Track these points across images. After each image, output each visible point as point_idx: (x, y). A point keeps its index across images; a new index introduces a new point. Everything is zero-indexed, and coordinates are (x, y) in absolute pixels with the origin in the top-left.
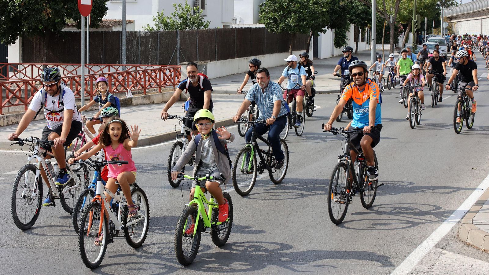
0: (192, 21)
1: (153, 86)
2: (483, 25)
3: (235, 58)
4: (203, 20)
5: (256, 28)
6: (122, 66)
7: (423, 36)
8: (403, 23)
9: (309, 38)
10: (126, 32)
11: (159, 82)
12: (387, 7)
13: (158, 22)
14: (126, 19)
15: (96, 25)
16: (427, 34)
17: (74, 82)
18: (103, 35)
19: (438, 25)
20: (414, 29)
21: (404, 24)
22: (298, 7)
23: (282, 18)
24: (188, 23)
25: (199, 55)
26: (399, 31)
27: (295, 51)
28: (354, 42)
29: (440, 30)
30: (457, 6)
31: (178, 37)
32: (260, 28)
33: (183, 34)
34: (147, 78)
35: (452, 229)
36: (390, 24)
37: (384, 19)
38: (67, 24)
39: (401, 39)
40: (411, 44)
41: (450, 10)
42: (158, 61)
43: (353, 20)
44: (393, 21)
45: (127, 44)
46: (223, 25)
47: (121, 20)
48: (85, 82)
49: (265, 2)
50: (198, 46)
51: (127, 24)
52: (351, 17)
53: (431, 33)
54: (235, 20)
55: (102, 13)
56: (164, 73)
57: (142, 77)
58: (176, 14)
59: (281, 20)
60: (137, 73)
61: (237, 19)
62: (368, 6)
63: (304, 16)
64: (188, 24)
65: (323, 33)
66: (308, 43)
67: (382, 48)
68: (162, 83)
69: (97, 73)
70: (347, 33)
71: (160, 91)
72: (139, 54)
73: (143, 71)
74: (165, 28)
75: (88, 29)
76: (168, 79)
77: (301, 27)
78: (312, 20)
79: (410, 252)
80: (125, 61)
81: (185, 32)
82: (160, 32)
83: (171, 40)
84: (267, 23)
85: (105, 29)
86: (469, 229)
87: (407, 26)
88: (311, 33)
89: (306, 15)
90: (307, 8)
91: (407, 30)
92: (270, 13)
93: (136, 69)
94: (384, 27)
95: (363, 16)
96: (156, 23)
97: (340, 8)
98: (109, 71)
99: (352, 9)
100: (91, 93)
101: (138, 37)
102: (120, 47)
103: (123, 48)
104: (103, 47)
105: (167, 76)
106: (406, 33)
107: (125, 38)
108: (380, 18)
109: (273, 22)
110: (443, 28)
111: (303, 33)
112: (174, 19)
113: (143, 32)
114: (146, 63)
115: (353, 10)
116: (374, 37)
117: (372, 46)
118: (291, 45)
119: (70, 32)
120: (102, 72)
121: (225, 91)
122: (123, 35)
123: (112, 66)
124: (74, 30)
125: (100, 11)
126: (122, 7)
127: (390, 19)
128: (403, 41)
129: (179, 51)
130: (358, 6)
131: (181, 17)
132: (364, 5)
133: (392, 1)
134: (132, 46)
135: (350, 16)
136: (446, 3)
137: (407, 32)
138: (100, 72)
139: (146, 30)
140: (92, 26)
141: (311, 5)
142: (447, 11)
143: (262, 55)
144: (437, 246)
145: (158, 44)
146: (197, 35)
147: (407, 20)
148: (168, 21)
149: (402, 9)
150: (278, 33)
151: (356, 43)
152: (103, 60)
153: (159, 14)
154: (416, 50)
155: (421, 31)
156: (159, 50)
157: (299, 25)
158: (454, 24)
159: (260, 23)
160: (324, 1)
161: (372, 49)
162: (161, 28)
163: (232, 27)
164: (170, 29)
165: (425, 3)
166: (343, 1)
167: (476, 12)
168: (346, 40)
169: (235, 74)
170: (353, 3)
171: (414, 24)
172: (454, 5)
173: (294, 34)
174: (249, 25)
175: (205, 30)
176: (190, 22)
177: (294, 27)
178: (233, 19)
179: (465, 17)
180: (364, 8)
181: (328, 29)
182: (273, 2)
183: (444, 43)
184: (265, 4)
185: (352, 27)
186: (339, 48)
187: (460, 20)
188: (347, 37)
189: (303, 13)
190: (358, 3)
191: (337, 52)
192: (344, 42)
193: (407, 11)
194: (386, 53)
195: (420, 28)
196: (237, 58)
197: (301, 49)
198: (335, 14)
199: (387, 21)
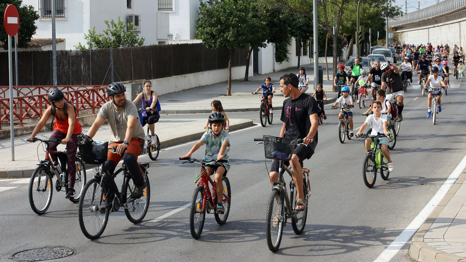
0: (126, 38)
1: (86, 108)
2: (430, 34)
3: (171, 76)
4: (137, 37)
5: (193, 44)
6: (53, 88)
7: (368, 48)
8: (346, 35)
9: (249, 54)
10: (57, 51)
11: (92, 103)
12: (330, 19)
13: (90, 40)
14: (56, 38)
15: (24, 45)
16: (372, 45)
18: (32, 55)
19: (383, 35)
20: (358, 40)
21: (348, 36)
22: (236, 20)
23: (220, 33)
24: (122, 40)
25: (134, 74)
26: (343, 43)
28: (296, 56)
29: (385, 41)
30: (402, 15)
31: (112, 55)
32: (197, 44)
34: (79, 99)
35: (402, 248)
36: (332, 36)
37: (326, 31)
39: (345, 51)
41: (394, 19)
42: (91, 81)
43: (294, 33)
44: (336, 33)
45: (58, 64)
46: (159, 42)
47: (51, 39)
48: (14, 105)
49: (201, 16)
50: (132, 64)
51: (57, 43)
52: (292, 30)
53: (376, 44)
54: (171, 36)
55: (31, 32)
56: (98, 94)
57: (74, 98)
58: (109, 31)
59: (219, 35)
60: (69, 94)
61: (173, 35)
62: (309, 18)
63: (242, 30)
64: (122, 41)
65: (263, 47)
66: (248, 58)
67: (325, 62)
68: (95, 105)
69: (26, 95)
70: (288, 47)
71: (94, 112)
72: (71, 74)
73: (75, 92)
74: (97, 46)
75: (16, 50)
76: (101, 100)
77: (240, 41)
78: (251, 34)
80: (56, 82)
81: (118, 51)
82: (92, 50)
84: (204, 39)
85: (34, 49)
86: (420, 248)
87: (351, 38)
88: (250, 48)
89: (245, 29)
90: (246, 21)
91: (351, 42)
92: (207, 28)
93: (68, 90)
94: (327, 40)
95: (305, 28)
96: (88, 41)
97: (280, 21)
98: (40, 93)
99: (292, 22)
100: (20, 117)
101: (69, 56)
102: (51, 67)
103: (53, 69)
104: (32, 68)
105: (100, 97)
106: (349, 45)
107: (56, 58)
108: (322, 30)
109: (211, 38)
111: (242, 48)
112: (106, 36)
113: (74, 51)
114: (78, 83)
115: (294, 23)
116: (316, 50)
117: (314, 60)
118: (230, 60)
120: (32, 94)
122: (53, 55)
123: (42, 88)
124: (2, 50)
125: (27, 30)
126: (51, 26)
127: (333, 30)
128: (347, 53)
129: (112, 69)
130: (299, 18)
131: (114, 34)
132: (305, 17)
133: (335, 12)
134: (63, 66)
135: (290, 29)
136: (390, 12)
137: (351, 44)
138: (30, 95)
139: (77, 49)
140: (19, 46)
141: (250, 19)
142: (392, 21)
143: (200, 72)
145: (91, 63)
146: (131, 53)
147: (351, 31)
148: (101, 39)
149: (344, 21)
150: (216, 49)
151: (298, 57)
152: (33, 81)
153: (90, 32)
155: (365, 43)
156: (92, 69)
157: (237, 39)
158: (399, 34)
159: (197, 39)
160: (264, 14)
161: (314, 63)
162: (93, 46)
163: (168, 44)
164: (103, 47)
165: (368, 13)
166: (283, 13)
167: (422, 21)
168: (287, 54)
169: (172, 93)
170: (293, 15)
171: (358, 36)
172: (399, 14)
173: (233, 50)
174: (186, 41)
175: (139, 48)
176: (124, 39)
177: (233, 42)
178: (169, 36)
179: (411, 27)
180: (306, 20)
181: (269, 43)
182: (210, 16)
183: (390, 54)
184: (202, 18)
185: (293, 41)
186: (280, 62)
187: (405, 30)
188: (289, 51)
189: (241, 27)
190: (299, 15)
191: (278, 66)
192: (286, 56)
193: (350, 22)
194: (330, 66)
195: (363, 39)
196: (174, 76)
197: (241, 64)
198: (275, 27)
199: (329, 33)
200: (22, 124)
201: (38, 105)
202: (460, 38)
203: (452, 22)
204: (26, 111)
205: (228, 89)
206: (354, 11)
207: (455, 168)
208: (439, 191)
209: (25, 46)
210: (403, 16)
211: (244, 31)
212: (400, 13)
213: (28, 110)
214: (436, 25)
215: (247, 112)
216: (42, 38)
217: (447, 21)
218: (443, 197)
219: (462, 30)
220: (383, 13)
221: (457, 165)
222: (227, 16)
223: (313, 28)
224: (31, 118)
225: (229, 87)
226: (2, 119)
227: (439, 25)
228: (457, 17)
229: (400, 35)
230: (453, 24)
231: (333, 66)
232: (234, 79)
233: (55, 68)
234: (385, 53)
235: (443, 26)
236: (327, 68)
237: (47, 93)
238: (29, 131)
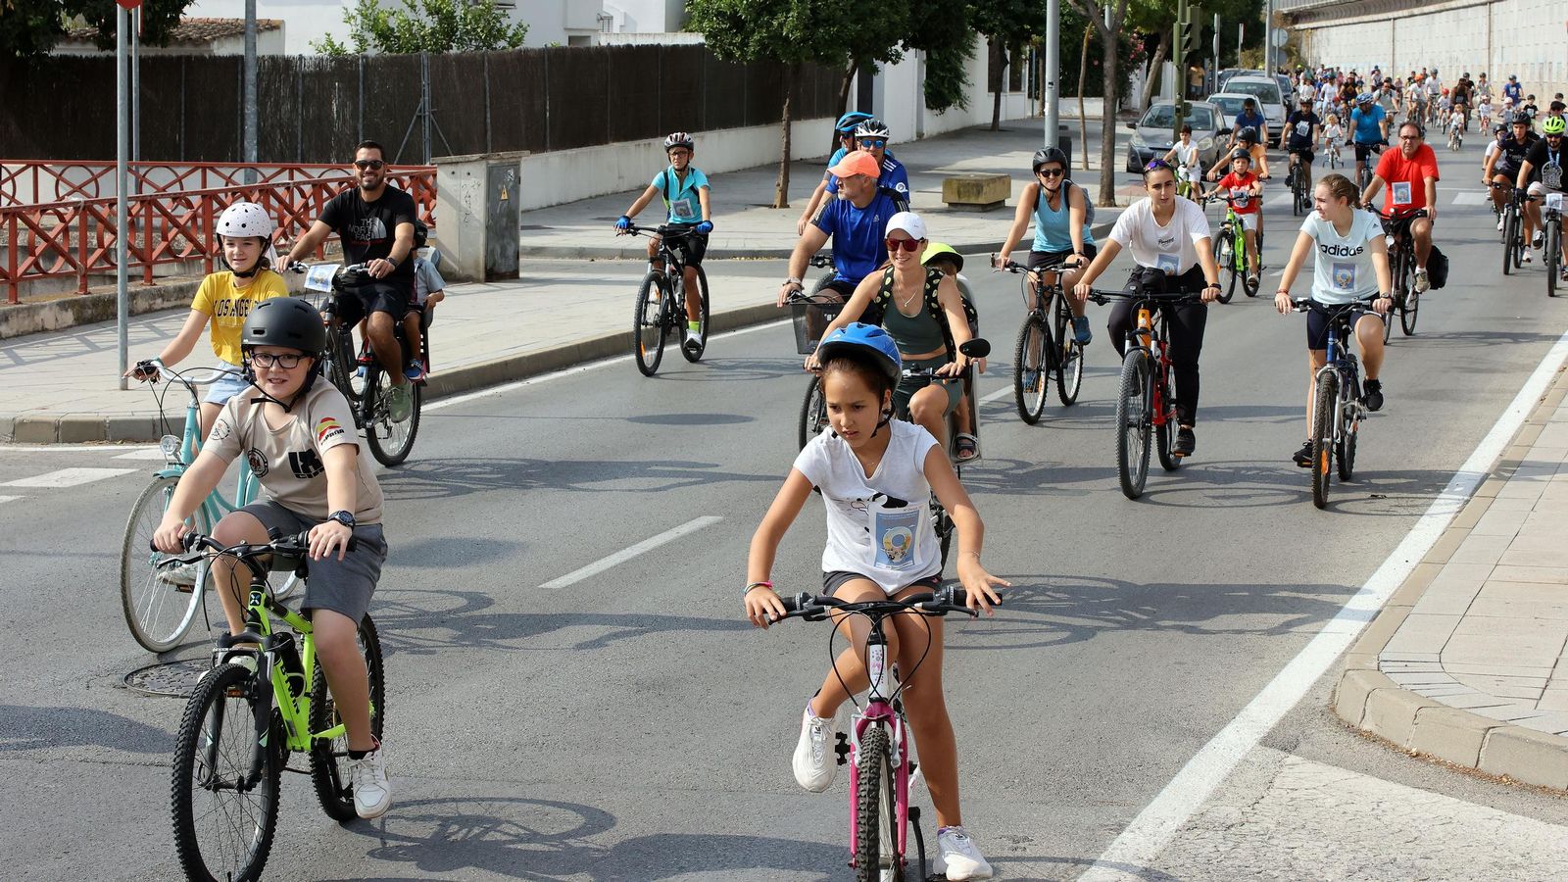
0: (471, 23)
2: (1397, 38)
3: (607, 143)
4: (505, 22)
5: (675, 47)
6: (243, 170)
8: (1143, 31)
9: (845, 80)
10: (258, 58)
13: (359, 28)
14: (257, 18)
15: (160, 36)
16: (1221, 67)
17: (90, 218)
18: (183, 67)
19: (1256, 37)
20: (1180, 50)
21: (1149, 36)
23: (759, 15)
24: (457, 29)
25: (492, 135)
26: (1132, 56)
28: (990, 89)
29: (1261, 53)
31: (426, 74)
32: (686, 48)
33: (442, 64)
35: (1313, 689)
36: (1103, 33)
37: (1085, 17)
38: (65, 33)
39: (1139, 83)
40: (1169, 98)
43: (984, 21)
44: (1116, 26)
45: (261, 98)
46: (570, 38)
47: (242, 20)
48: (129, 218)
50: (488, 104)
51: (259, 31)
52: (978, 12)
53: (1234, 63)
54: (606, 22)
57: (311, 202)
59: (755, 22)
60: (296, 193)
61: (612, 17)
63: (828, 7)
64: (458, 33)
65: (889, 62)
66: (841, 94)
67: (1077, 112)
70: (964, 62)
72: (300, 128)
73: (314, 186)
74: (382, 45)
75: (136, 50)
77: (819, 43)
78: (856, 22)
79: (1181, 763)
80: (255, 153)
81: (449, 56)
82: (366, 57)
83: (402, 85)
84: (709, 31)
85: (188, 50)
86: (1368, 688)
87: (1158, 42)
88: (851, 61)
89: (837, 3)
91: (1158, 53)
93: (291, 178)
94: (1085, 44)
95: (1018, 7)
96: (355, 29)
98: (204, 184)
100: (145, 255)
101: (296, 74)
102: (239, 107)
103: (246, 111)
104: (183, 106)
106: (1153, 63)
107: (254, 77)
108: (1069, 14)
109: (730, 29)
110: (1272, 49)
111: (825, 61)
112: (410, 15)
113: (311, 58)
114: (322, 157)
116: (1053, 75)
117: (1047, 105)
118: (788, 100)
119: (75, 57)
120: (182, 188)
121: (575, 249)
122: (246, 69)
123: (212, 169)
124: (90, 51)
127: (1104, 17)
128: (1146, 87)
129: (427, 118)
131: (433, 11)
134: (277, 105)
135: (974, 8)
137: (1157, 61)
138: (175, 189)
139: (320, 51)
140: (144, 40)
144: (1267, 741)
145: (361, 96)
146: (486, 70)
147: (1159, 21)
148: (393, 23)
150: (745, 63)
151: (993, 94)
152: (183, 148)
154: (1185, 119)
156: (363, 115)
157: (812, 36)
158: (1304, 34)
159: (686, 31)
161: (1046, 114)
162: (369, 45)
163: (597, 45)
164: (400, 49)
168: (962, 86)
169: (608, 195)
171: (1181, 36)
173: (798, 67)
174: (652, 37)
175: (511, 53)
176: (464, 26)
177: (799, 44)
178: (601, 19)
179: (1340, 14)
181: (906, 51)
183: (1275, 95)
185: (982, 44)
186: (940, 110)
187: (1324, 23)
188: (967, 77)
191: (934, 123)
192: (957, 92)
194: (1090, 127)
195: (1198, 47)
196: (615, 144)
197: (821, 112)
198: (928, 3)
199: (1093, 24)
200: (150, 278)
201: (200, 221)
202: (1490, 53)
204: (165, 238)
205: (779, 188)
207: (1473, 450)
208: (1425, 519)
209: (163, 38)
211: (836, 9)
213: (170, 236)
214: (1416, 11)
216: (212, 16)
218: (1436, 537)
219: (1495, 28)
221: (1480, 442)
223: (1044, 7)
224: (177, 259)
225: (784, 182)
226: (90, 261)
227: (1426, 9)
229: (1308, 37)
230: (1470, 9)
231: (1104, 125)
232: (797, 158)
233: (251, 109)
235: (1437, 15)
236: (1082, 132)
237: (227, 185)
238: (172, 299)
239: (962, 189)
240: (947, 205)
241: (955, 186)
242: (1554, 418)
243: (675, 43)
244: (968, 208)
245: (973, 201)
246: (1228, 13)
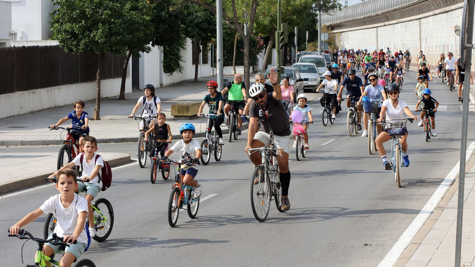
2: (379, 36)
3: (14, 92)
5: (46, 47)
7: (293, 53)
8: (262, 36)
9: (126, 61)
12: (239, 13)
16: (299, 51)
19: (314, 37)
20: (279, 44)
21: (265, 37)
22: (108, 14)
23: (84, 31)
26: (258, 47)
27: (105, 79)
28: (193, 63)
29: (317, 44)
30: (340, 9)
32: (51, 47)
36: (243, 37)
37: (234, 30)
39: (261, 59)
40: (274, 66)
41: (330, 15)
43: (189, 32)
44: (248, 33)
49: (58, 7)
52: (187, 28)
53: (304, 49)
54: (14, 36)
59: (83, 35)
61: (17, 33)
62: (210, 12)
63: (116, 27)
65: (145, 52)
66: (124, 67)
67: (233, 73)
70: (181, 51)
77: (112, 44)
78: (129, 34)
84: (61, 39)
87: (269, 40)
88: (128, 52)
89: (120, 26)
90: (121, 15)
91: (269, 45)
92: (66, 23)
94: (235, 42)
95: (205, 26)
97: (171, 15)
99: (187, 16)
106: (267, 50)
108: (229, 28)
109: (71, 38)
111: (116, 52)
115: (190, 18)
116: (221, 56)
117: (218, 70)
118: (99, 70)
127: (244, 29)
128: (264, 61)
130: (196, 12)
132: (206, 10)
133: (247, 4)
135: (185, 26)
136: (324, 5)
137: (269, 49)
141: (127, 12)
142: (326, 17)
143: (57, 87)
147: (269, 30)
149: (260, 16)
150: (78, 54)
151: (195, 65)
154: (282, 75)
155: (289, 47)
157: (109, 41)
159: (51, 40)
160: (147, 5)
161: (218, 74)
163: (9, 46)
165: (294, 5)
166: (174, 4)
167: (368, 17)
168: (180, 62)
169: (15, 116)
170: (189, 7)
171: (279, 37)
172: (336, 8)
173: (103, 55)
174: (35, 43)
177: (103, 44)
178: (11, 34)
179: (352, 26)
180: (206, 15)
181: (154, 46)
182: (71, 7)
183: (324, 63)
184: (58, 10)
185: (189, 43)
186: (171, 73)
187: (345, 30)
188: (183, 58)
189: (115, 24)
190: (197, 7)
191: (167, 79)
192: (178, 65)
193: (268, 18)
195: (287, 42)
196: (19, 92)
197: (115, 76)
198: (163, 24)
199: (239, 33)
202: (420, 42)
203: (409, 19)
205: (95, 111)
206: (273, 2)
207: (411, 222)
208: (389, 254)
210: (342, 10)
211: (119, 28)
212: (337, 6)
214: (387, 23)
215: (123, 143)
217: (403, 18)
218: (394, 263)
219: (422, 30)
220: (314, 5)
221: (414, 218)
222: (94, 7)
223: (216, 25)
225: (98, 108)
227: (391, 22)
228: (416, 12)
229: (338, 36)
230: (411, 22)
232: (104, 97)
234: (317, 62)
235: (396, 25)
239: (180, 109)
240: (173, 117)
241: (177, 108)
242: (448, 206)
243: (46, 45)
244: (183, 118)
245: (185, 115)
246: (300, 26)
